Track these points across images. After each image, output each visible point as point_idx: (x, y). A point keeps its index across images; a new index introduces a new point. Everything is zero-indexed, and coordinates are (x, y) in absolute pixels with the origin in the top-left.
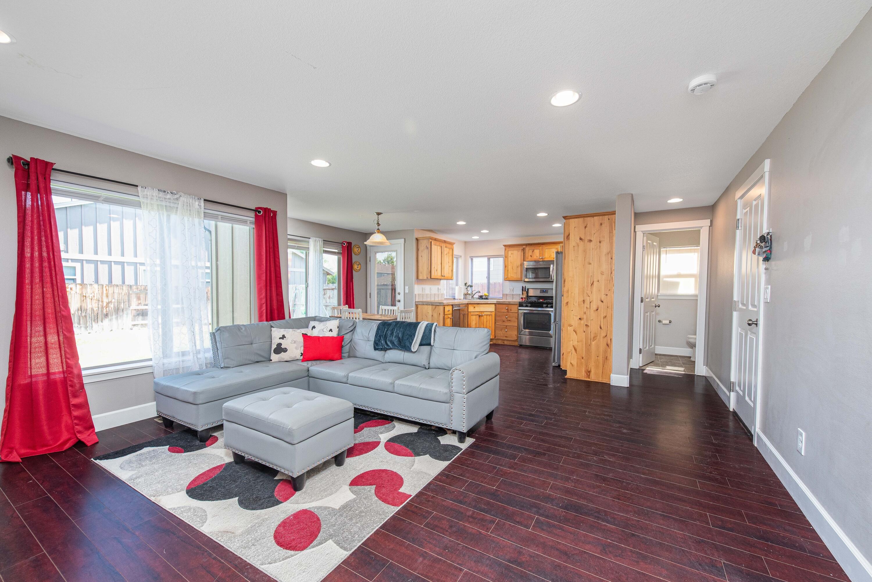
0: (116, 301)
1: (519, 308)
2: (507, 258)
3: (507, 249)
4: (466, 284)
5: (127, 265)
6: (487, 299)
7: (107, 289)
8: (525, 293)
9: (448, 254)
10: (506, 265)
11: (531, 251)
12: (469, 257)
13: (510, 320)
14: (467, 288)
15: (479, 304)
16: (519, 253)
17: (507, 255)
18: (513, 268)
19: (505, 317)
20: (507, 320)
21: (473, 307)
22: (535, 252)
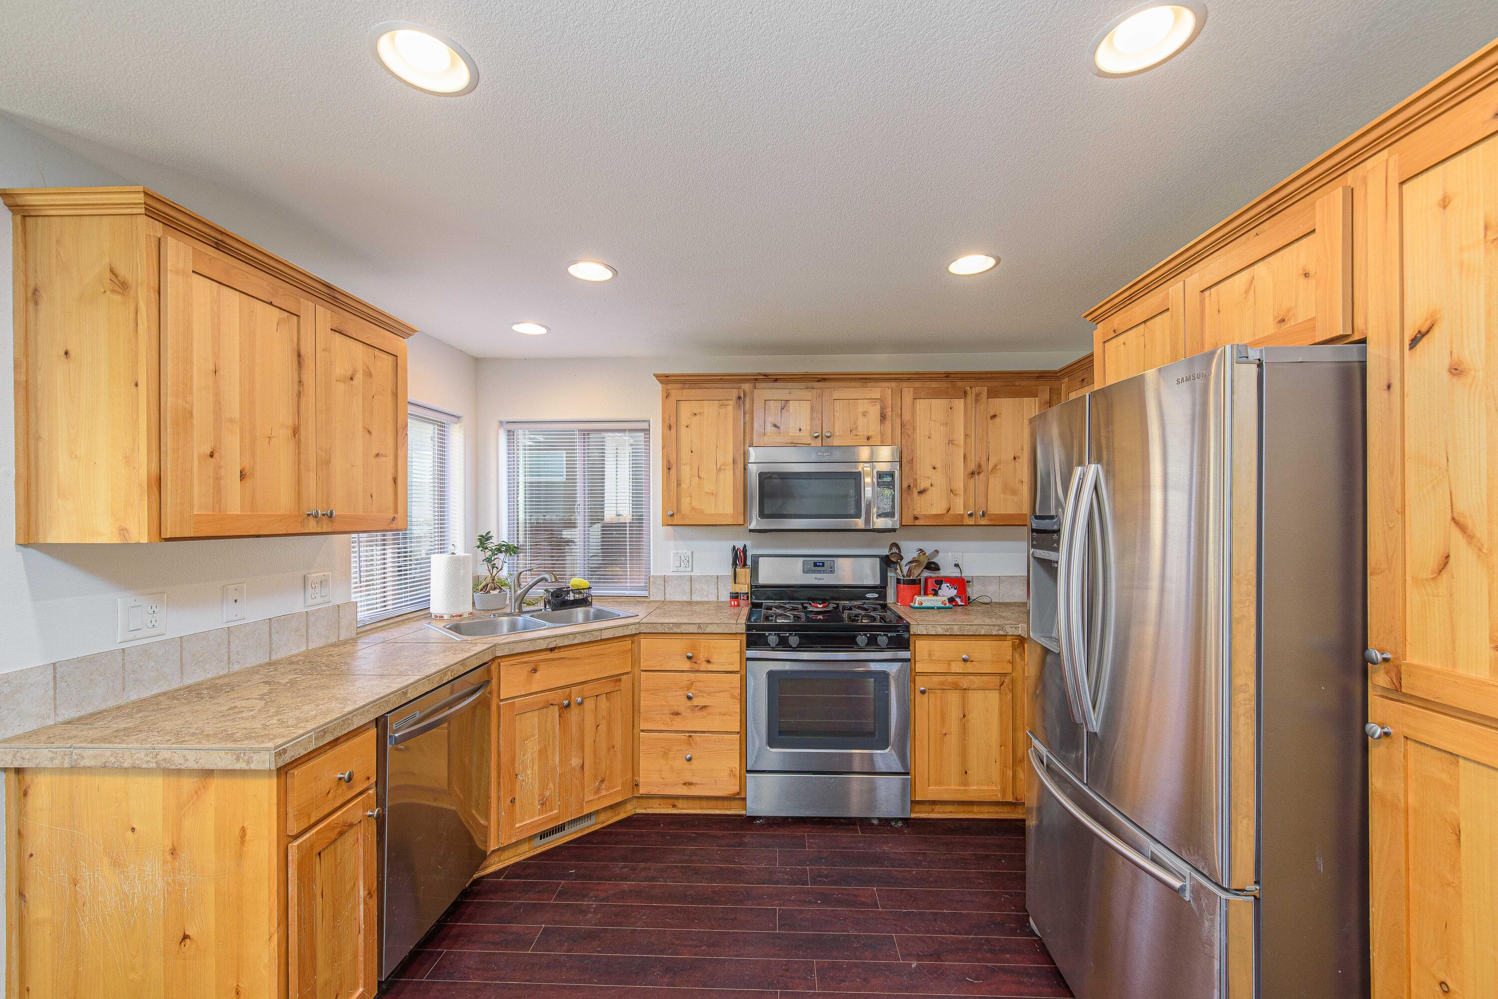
1: (750, 653)
2: (673, 430)
3: (675, 393)
4: (484, 540)
6: (585, 602)
8: (744, 574)
9: (359, 378)
10: (669, 462)
11: (774, 406)
12: (495, 424)
13: (705, 707)
14: (489, 560)
15: (555, 648)
16: (722, 411)
17: (673, 420)
18: (702, 475)
19: (682, 693)
20: (689, 707)
21: (525, 670)
22: (791, 411)
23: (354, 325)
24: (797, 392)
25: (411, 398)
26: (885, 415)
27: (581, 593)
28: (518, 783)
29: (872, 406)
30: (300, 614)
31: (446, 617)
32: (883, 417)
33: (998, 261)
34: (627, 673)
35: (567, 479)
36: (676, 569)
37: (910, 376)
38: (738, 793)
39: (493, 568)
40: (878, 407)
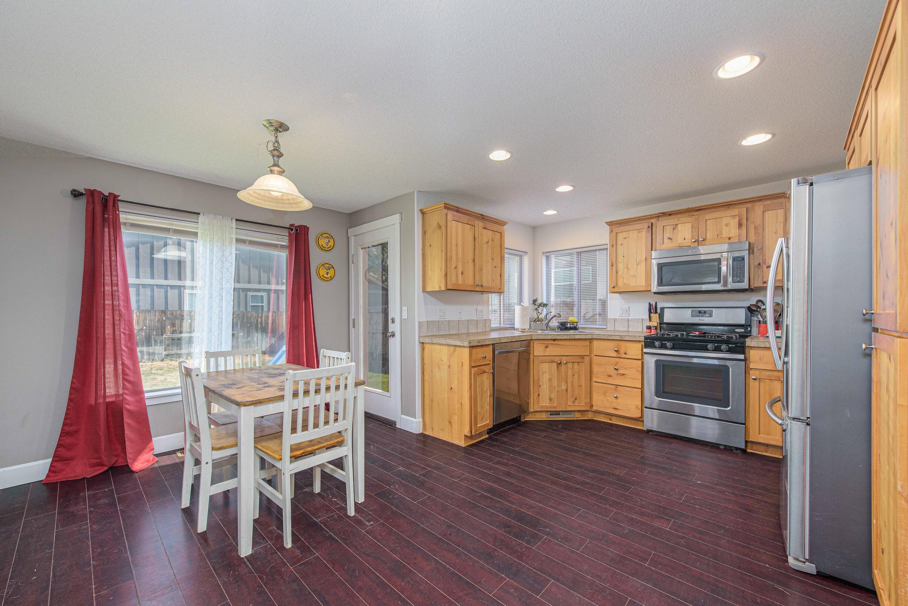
0: (148, 328)
1: (645, 350)
2: (614, 247)
3: (616, 230)
4: (535, 301)
5: (171, 289)
6: (575, 328)
7: (138, 315)
8: (655, 317)
9: (490, 242)
10: (612, 263)
11: (669, 229)
12: (541, 254)
13: (623, 374)
14: (536, 309)
15: (555, 339)
16: (640, 235)
17: (614, 242)
18: (629, 267)
19: (612, 367)
20: (616, 374)
21: (543, 347)
22: (679, 229)
23: (489, 225)
24: (684, 218)
25: (506, 246)
26: (742, 224)
27: (573, 324)
28: (541, 389)
29: (733, 219)
30: (475, 320)
31: (520, 329)
32: (740, 225)
33: (774, 135)
34: (587, 356)
35: (592, 282)
36: (620, 315)
37: (760, 198)
38: (640, 418)
39: (538, 313)
40: (737, 220)
